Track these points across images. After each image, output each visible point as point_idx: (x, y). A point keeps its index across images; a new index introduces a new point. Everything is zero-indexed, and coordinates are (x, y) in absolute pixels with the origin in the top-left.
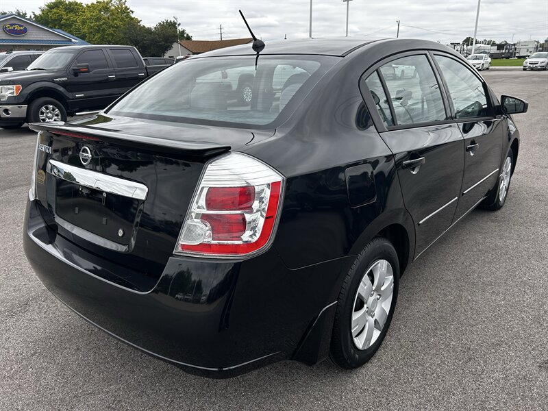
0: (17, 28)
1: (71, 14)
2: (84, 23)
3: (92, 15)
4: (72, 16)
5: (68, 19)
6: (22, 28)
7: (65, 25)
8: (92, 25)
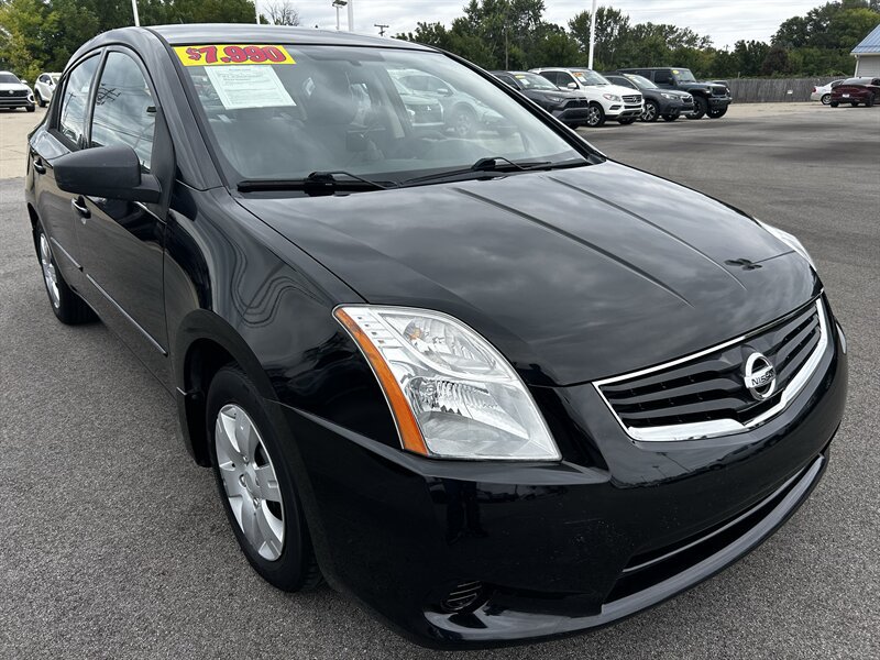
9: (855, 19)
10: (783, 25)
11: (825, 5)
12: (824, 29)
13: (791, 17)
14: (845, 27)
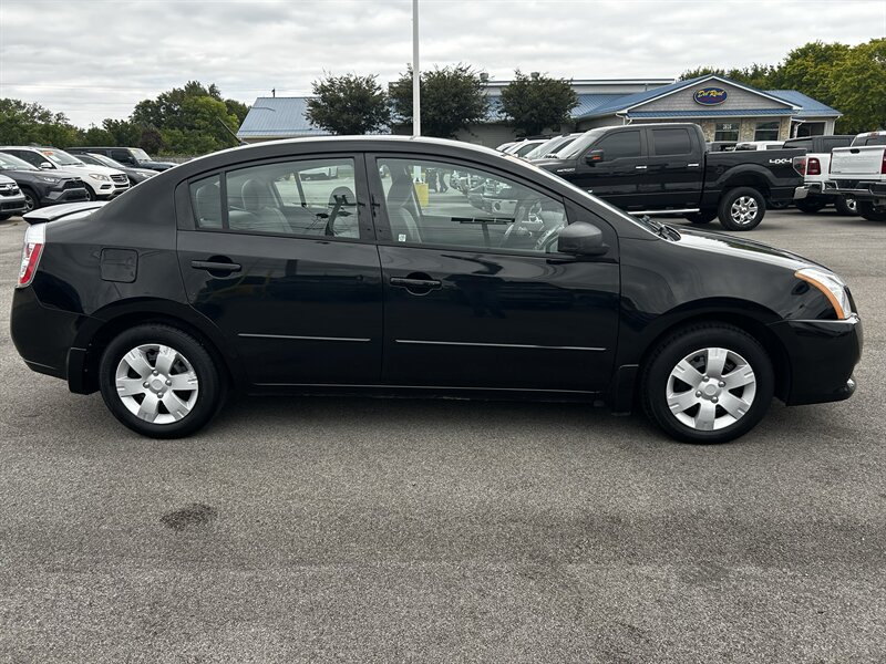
0: (714, 94)
1: (825, 65)
2: (837, 77)
3: (853, 65)
4: (824, 68)
5: (816, 74)
6: (720, 94)
7: (808, 84)
8: (848, 80)
9: (202, 106)
10: (138, 107)
11: (171, 91)
12: (176, 112)
13: (143, 100)
14: (195, 112)
